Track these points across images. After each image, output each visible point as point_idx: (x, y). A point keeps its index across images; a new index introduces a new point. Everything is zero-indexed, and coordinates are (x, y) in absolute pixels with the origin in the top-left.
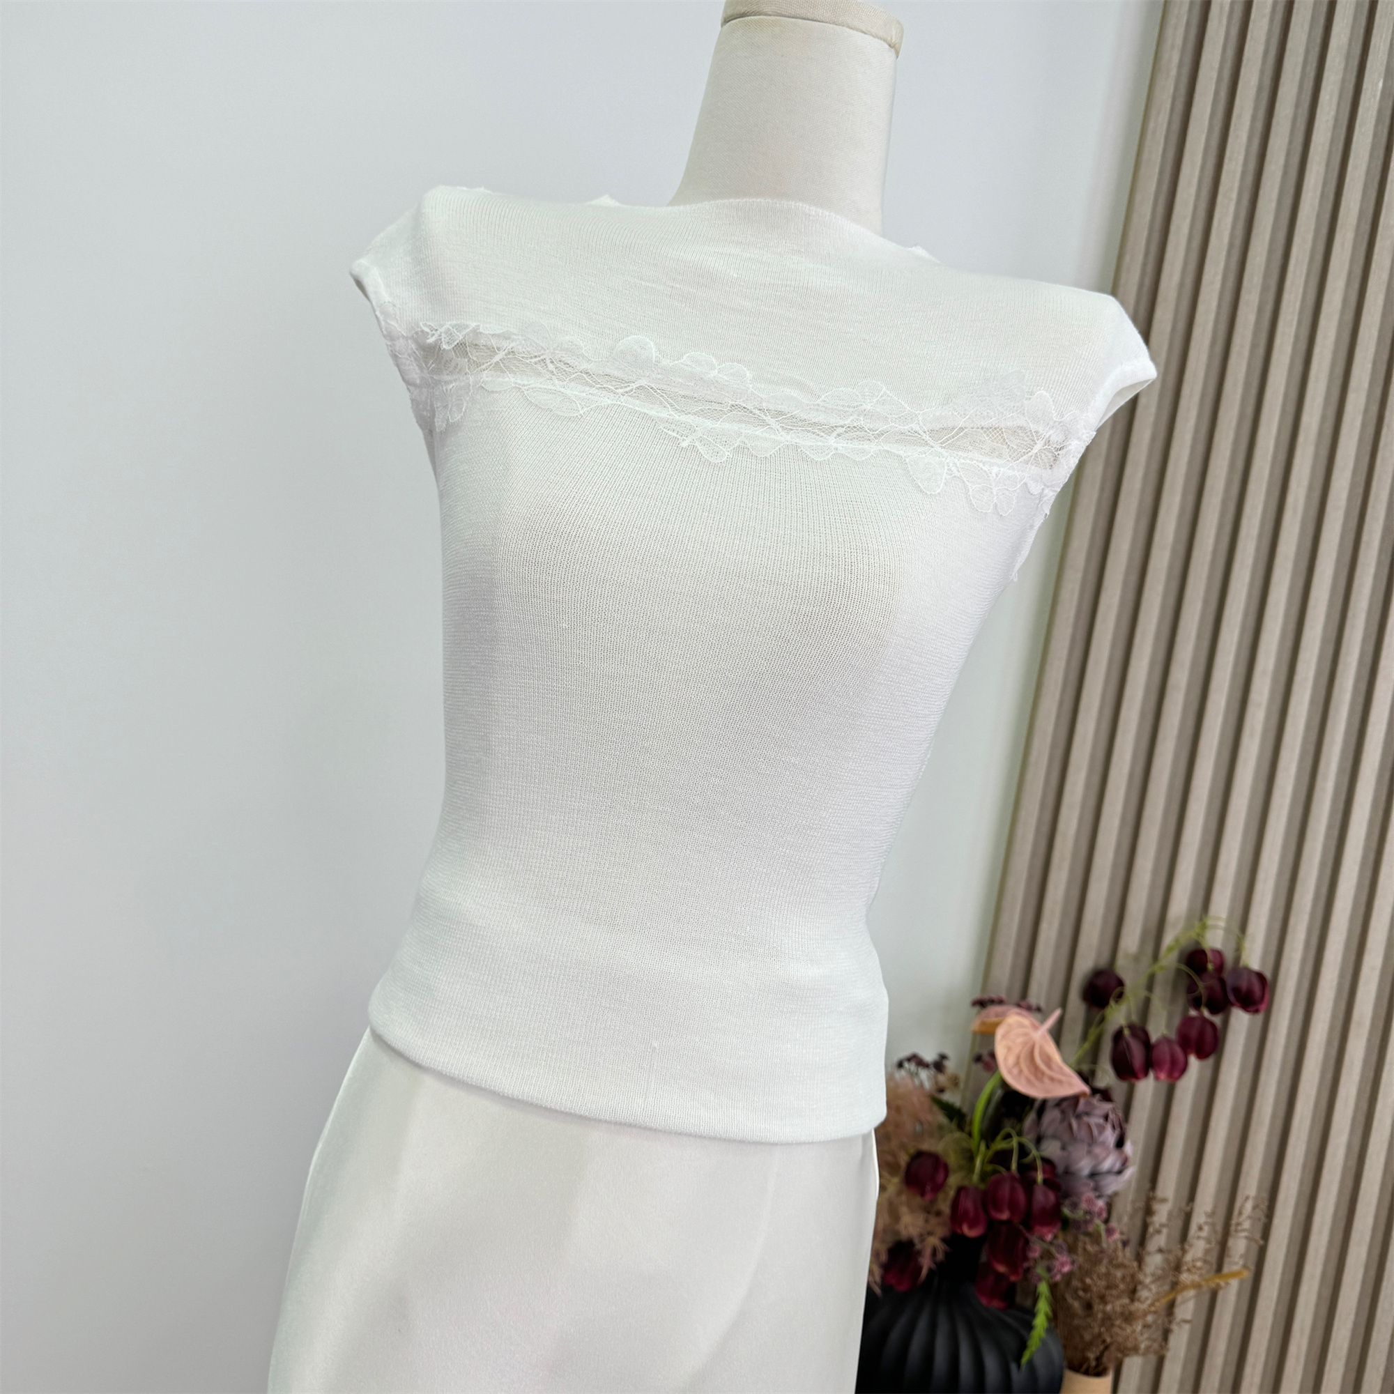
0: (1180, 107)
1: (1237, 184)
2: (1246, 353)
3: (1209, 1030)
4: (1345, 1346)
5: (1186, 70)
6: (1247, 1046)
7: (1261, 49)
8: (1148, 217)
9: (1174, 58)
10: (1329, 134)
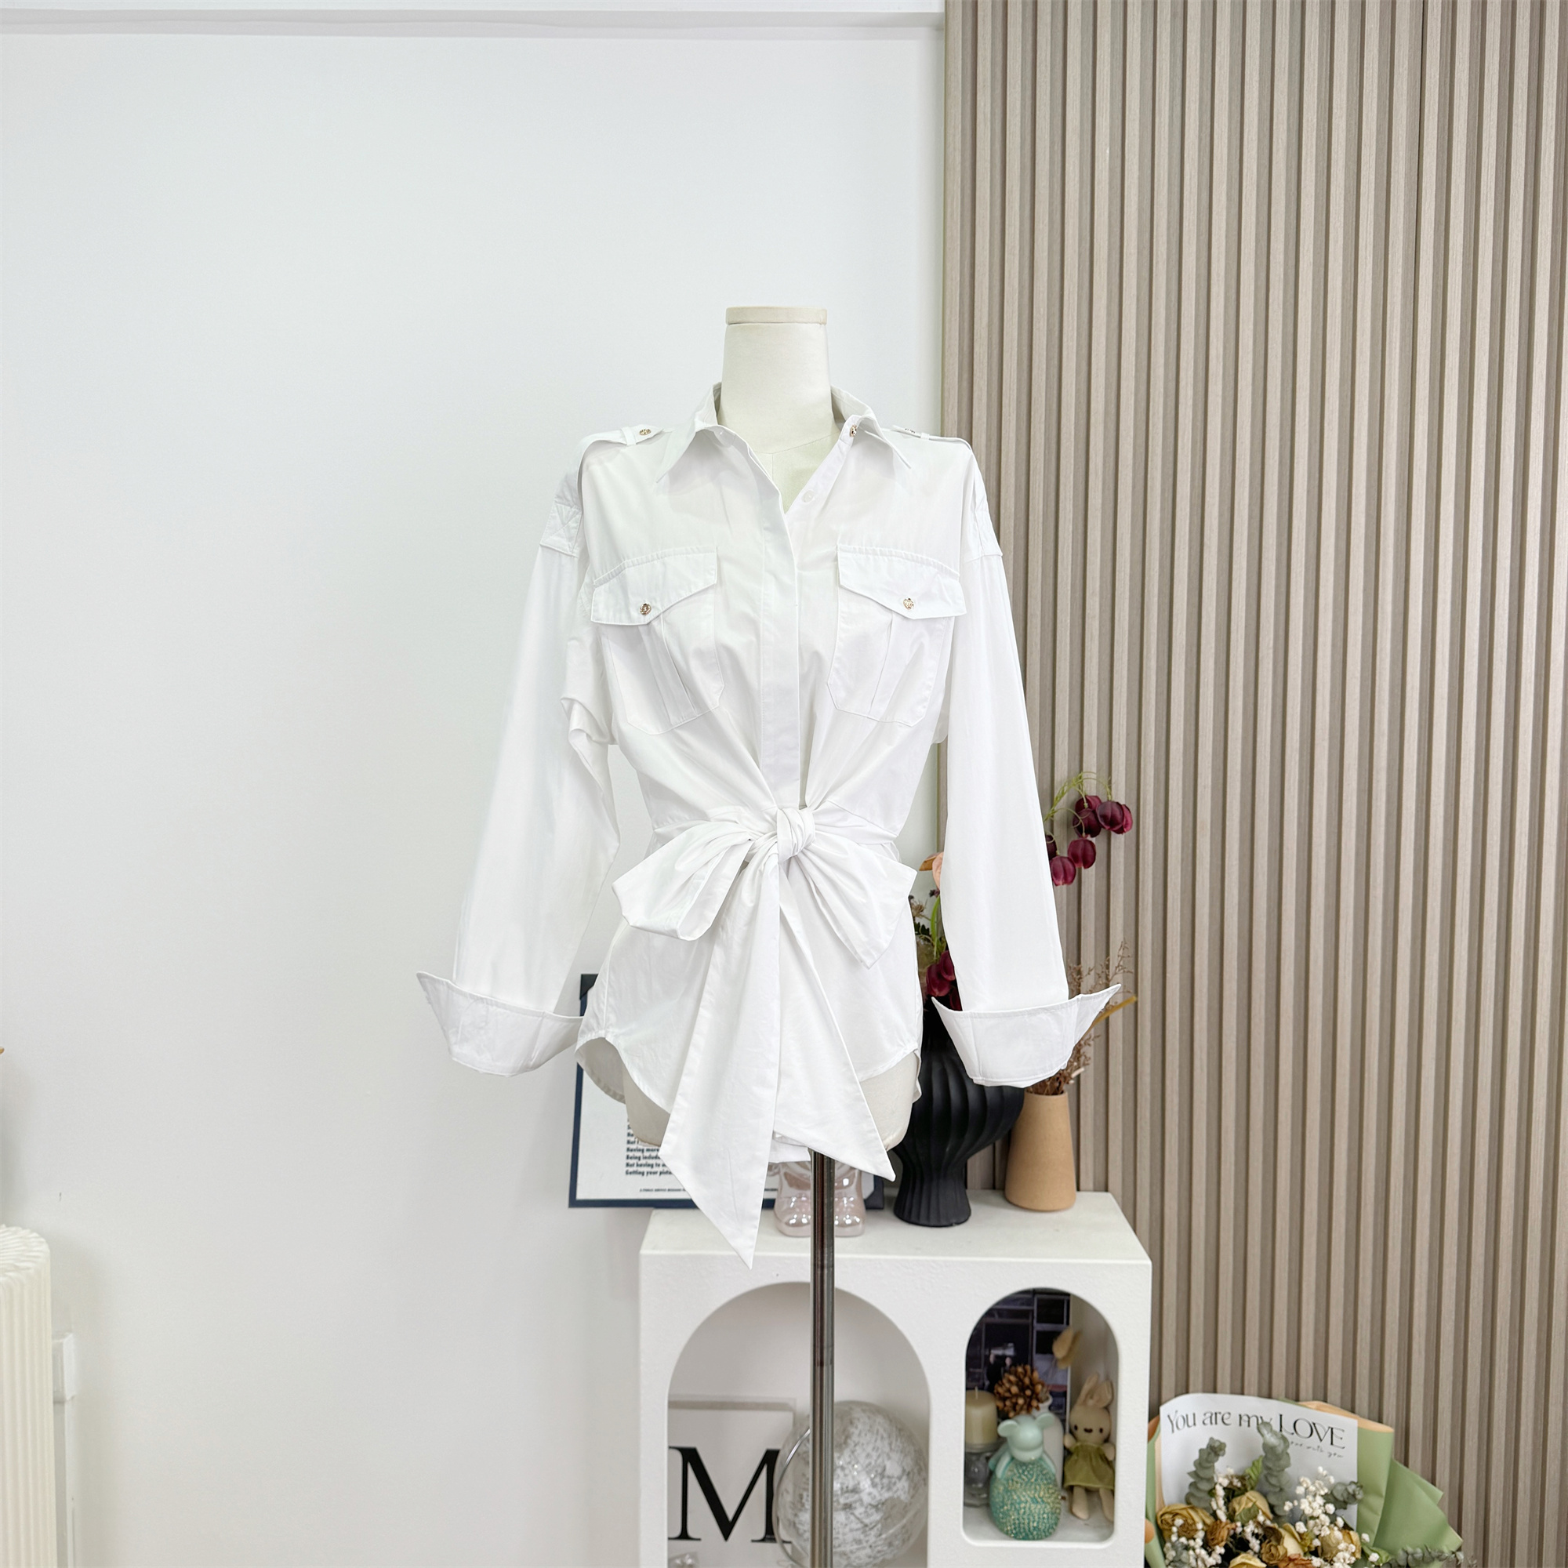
0: (968, 192)
1: (1017, 242)
2: (1045, 366)
3: (1089, 847)
4: (1234, 1054)
5: (968, 164)
6: (1126, 858)
7: (1018, 140)
8: (958, 279)
9: (956, 158)
10: (1077, 195)
